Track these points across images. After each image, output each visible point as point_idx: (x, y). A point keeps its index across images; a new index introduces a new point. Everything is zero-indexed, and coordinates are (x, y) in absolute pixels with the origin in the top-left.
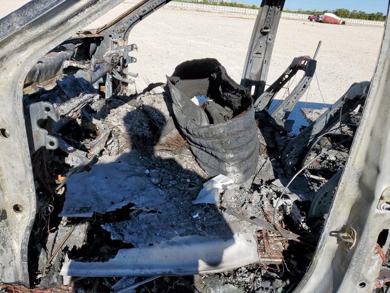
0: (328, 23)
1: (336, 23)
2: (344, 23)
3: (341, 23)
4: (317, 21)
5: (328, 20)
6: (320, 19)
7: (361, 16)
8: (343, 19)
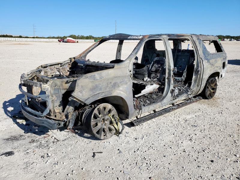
0: (70, 42)
1: (74, 42)
2: (77, 42)
3: (76, 42)
4: (64, 42)
5: (70, 41)
6: (65, 41)
7: (82, 38)
8: (77, 40)
